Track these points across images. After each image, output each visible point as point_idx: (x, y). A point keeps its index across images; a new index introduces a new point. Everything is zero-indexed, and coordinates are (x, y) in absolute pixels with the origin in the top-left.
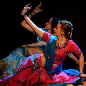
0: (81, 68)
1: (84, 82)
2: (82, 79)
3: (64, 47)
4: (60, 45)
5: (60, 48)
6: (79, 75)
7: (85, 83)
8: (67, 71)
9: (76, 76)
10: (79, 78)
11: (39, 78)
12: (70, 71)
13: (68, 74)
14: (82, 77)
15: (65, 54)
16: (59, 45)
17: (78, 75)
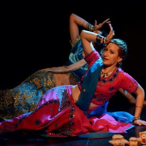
7: (142, 134)
17: (131, 121)
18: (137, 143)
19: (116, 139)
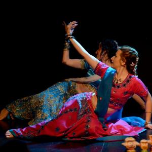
0: (148, 116)
1: (150, 136)
2: (149, 131)
3: (125, 85)
4: (119, 82)
5: (118, 87)
6: (145, 125)
8: (128, 119)
9: (139, 126)
10: (145, 130)
11: (87, 127)
12: (131, 120)
13: (130, 124)
14: (148, 129)
15: (125, 94)
16: (117, 83)
17: (143, 125)
18: (147, 144)
19: (129, 141)
